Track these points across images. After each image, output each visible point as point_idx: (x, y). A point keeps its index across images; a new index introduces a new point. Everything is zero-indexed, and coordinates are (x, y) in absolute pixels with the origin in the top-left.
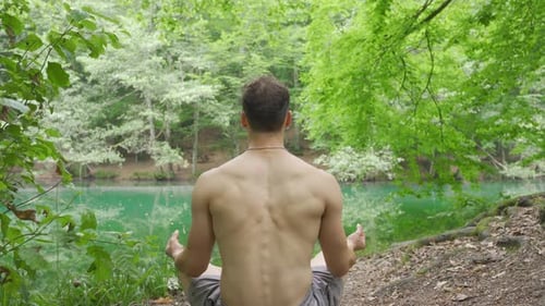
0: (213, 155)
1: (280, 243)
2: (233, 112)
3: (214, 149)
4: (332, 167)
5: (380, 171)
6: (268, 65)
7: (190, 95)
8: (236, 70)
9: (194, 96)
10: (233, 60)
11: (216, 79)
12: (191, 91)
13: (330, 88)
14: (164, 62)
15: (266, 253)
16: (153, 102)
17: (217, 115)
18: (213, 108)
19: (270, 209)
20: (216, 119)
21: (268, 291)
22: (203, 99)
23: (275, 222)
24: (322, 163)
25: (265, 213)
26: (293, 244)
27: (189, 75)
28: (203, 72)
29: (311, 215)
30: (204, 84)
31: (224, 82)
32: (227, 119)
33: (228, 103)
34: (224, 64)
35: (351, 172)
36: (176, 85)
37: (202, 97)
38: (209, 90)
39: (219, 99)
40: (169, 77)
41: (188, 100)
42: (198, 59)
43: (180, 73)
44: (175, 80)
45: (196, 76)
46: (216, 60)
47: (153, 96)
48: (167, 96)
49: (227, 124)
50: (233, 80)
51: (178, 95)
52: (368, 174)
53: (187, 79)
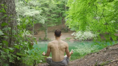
0: (39, 32)
1: (60, 52)
2: (46, 19)
3: (39, 30)
4: (77, 36)
5: (92, 37)
6: (57, 3)
7: (32, 14)
8: (46, 5)
9: (33, 14)
10: (46, 2)
11: (40, 8)
12: (32, 12)
13: (74, 15)
14: (24, 3)
15: (58, 53)
16: (20, 15)
17: (41, 20)
18: (39, 18)
19: (58, 47)
20: (40, 21)
21: (58, 58)
22: (36, 15)
23: (59, 49)
24: (74, 35)
25: (58, 48)
26: (62, 52)
27: (32, 7)
28: (36, 6)
29: (64, 48)
30: (36, 10)
31: (43, 9)
32: (44, 21)
33: (44, 16)
34: (43, 4)
35: (83, 38)
36: (28, 10)
37: (36, 14)
38: (38, 12)
39: (41, 15)
40: (25, 8)
41: (31, 15)
42: (34, 2)
43: (29, 6)
44: (27, 9)
45: (34, 8)
46: (40, 2)
47: (20, 14)
48: (25, 14)
49: (44, 23)
50: (46, 9)
51: (28, 14)
52: (89, 38)
53: (31, 8)
